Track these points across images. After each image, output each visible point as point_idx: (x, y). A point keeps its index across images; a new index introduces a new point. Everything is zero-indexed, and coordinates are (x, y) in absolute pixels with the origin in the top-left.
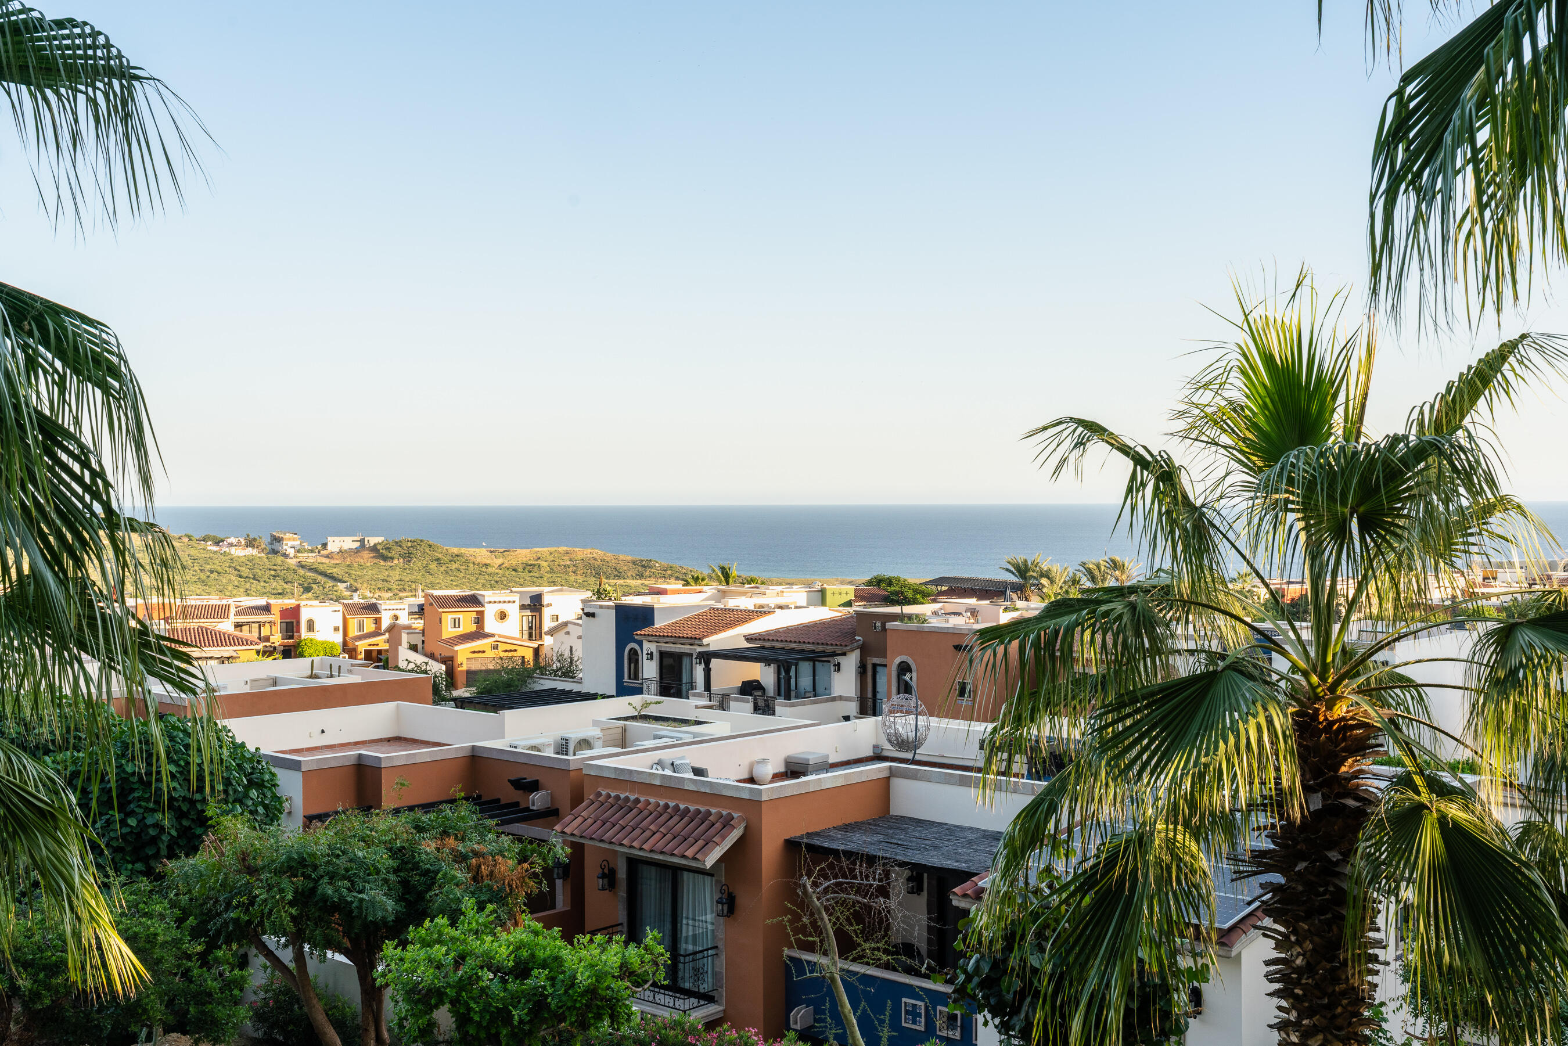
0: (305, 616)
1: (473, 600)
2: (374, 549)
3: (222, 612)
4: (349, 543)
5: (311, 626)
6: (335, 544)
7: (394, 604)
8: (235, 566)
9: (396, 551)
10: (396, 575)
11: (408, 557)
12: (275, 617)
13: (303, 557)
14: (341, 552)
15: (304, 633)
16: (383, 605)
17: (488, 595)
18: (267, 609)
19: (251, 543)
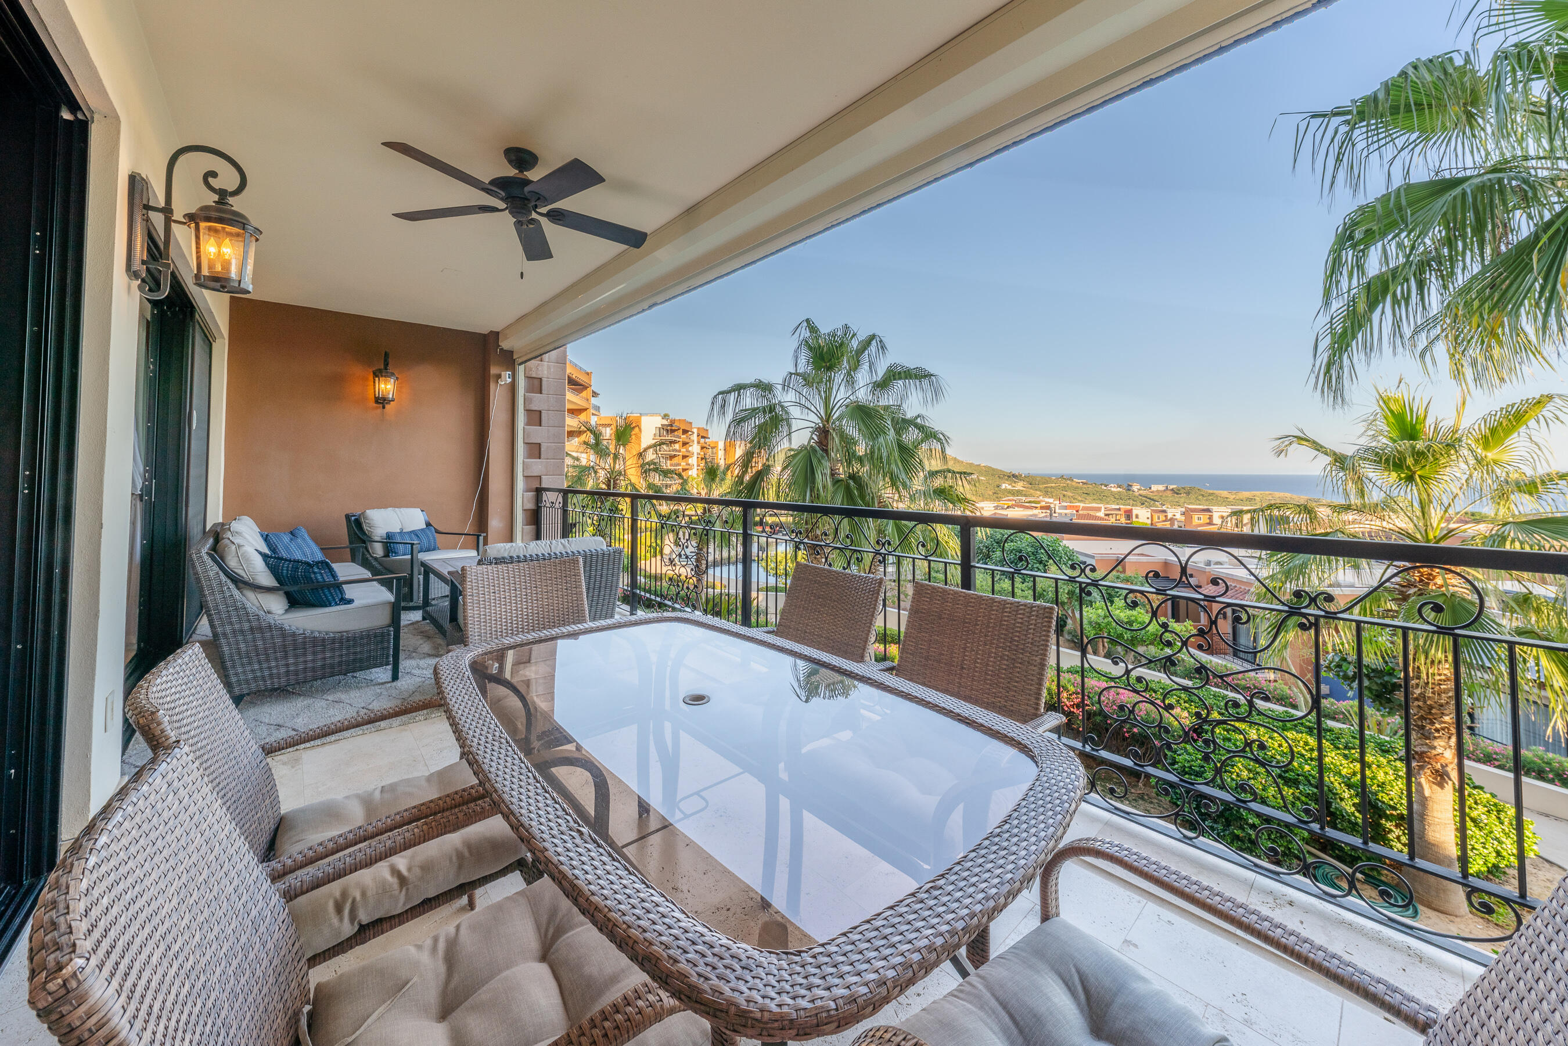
0: (1135, 512)
1: (1208, 510)
2: (1172, 490)
3: (1099, 509)
4: (1161, 488)
5: (1137, 516)
6: (1154, 488)
7: (1173, 510)
8: (1113, 494)
9: (1182, 491)
10: (1182, 500)
11: (1188, 493)
12: (1122, 512)
13: (1141, 492)
14: (1158, 491)
15: (1134, 519)
16: (1169, 510)
17: (1215, 508)
18: (1119, 509)
19: (1119, 486)
